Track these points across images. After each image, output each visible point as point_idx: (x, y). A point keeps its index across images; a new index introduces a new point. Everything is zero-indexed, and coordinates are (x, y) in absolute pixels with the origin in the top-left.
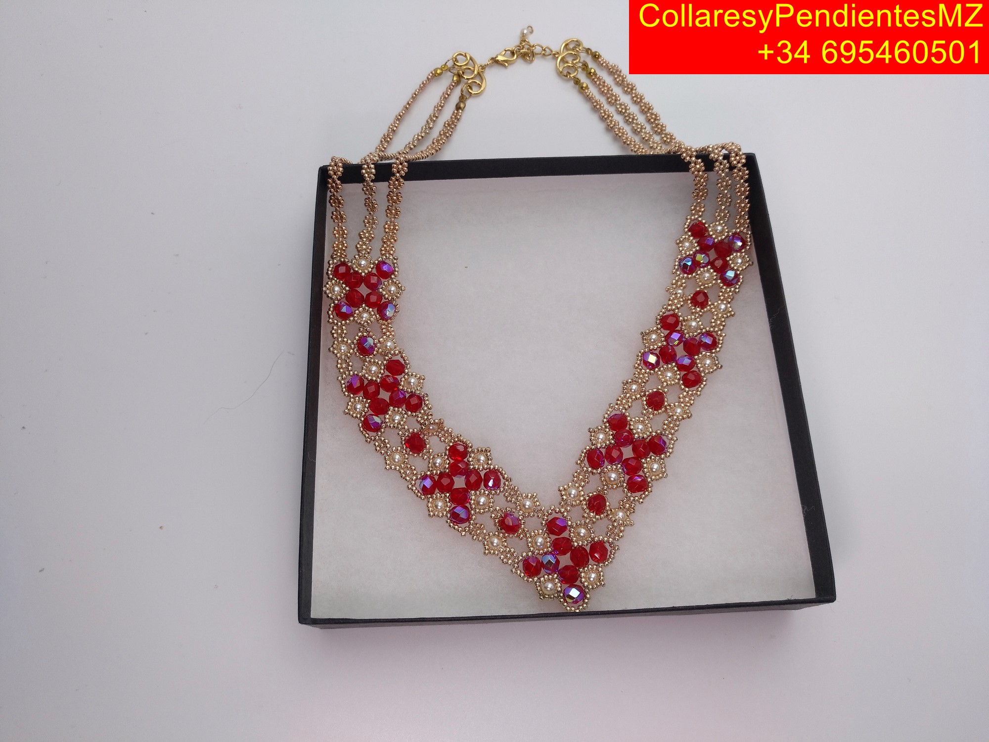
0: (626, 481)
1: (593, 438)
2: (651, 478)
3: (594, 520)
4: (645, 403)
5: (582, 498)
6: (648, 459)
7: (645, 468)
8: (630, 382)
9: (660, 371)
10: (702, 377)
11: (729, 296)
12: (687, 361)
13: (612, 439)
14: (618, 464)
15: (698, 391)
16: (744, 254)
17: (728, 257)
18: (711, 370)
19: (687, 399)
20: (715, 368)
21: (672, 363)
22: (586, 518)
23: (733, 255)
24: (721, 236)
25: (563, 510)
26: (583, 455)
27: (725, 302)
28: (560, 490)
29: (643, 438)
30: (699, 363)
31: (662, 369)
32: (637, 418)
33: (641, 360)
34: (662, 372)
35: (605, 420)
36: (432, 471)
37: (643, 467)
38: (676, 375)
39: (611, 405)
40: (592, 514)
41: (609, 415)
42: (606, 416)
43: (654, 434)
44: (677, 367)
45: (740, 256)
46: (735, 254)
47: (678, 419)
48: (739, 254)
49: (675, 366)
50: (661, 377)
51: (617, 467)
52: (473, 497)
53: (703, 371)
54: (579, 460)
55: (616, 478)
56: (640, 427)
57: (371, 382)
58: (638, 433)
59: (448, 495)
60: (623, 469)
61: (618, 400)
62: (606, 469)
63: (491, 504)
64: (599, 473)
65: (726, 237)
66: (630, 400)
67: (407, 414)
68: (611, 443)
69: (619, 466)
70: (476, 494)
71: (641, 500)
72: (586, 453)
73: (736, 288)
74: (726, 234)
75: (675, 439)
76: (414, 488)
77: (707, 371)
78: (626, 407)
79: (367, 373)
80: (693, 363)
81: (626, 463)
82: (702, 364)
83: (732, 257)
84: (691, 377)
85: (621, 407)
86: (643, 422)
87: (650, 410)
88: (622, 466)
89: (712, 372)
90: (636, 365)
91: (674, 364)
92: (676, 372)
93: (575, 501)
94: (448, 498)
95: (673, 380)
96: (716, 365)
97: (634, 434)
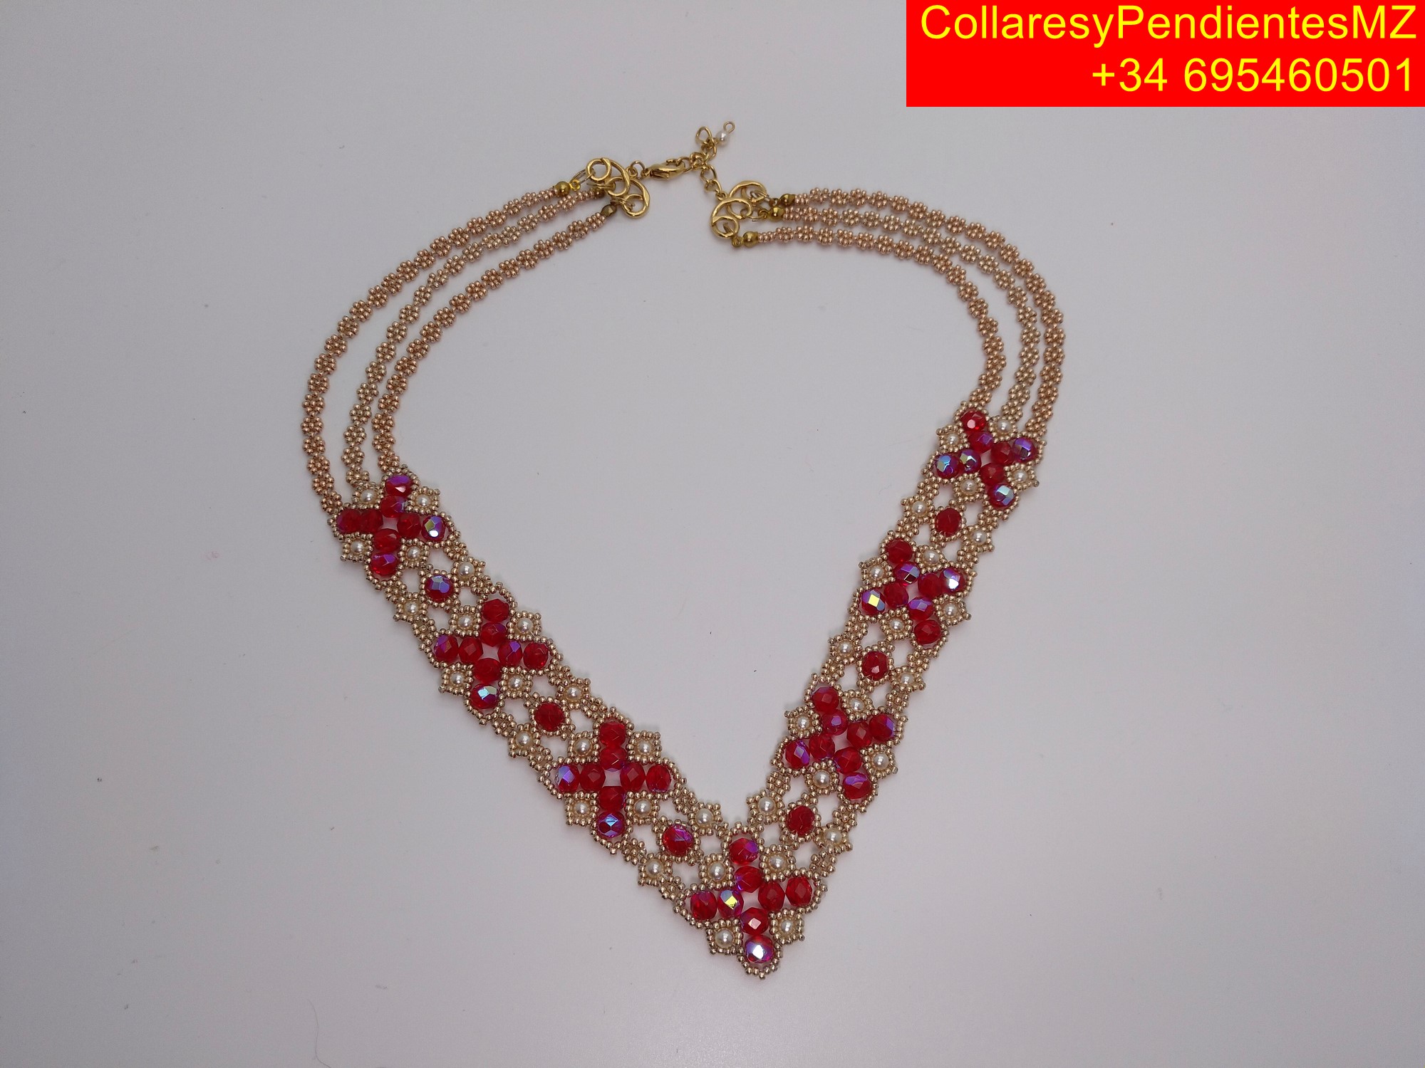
0: (841, 783)
1: (791, 725)
2: (876, 776)
3: (796, 844)
4: (861, 669)
5: (780, 812)
6: (870, 749)
7: (866, 763)
8: (839, 640)
9: (885, 618)
10: (942, 629)
11: (993, 521)
12: (922, 605)
13: (819, 725)
14: (829, 759)
15: (934, 651)
16: (1029, 467)
17: (1007, 465)
18: (955, 621)
19: (919, 661)
20: (961, 618)
21: (903, 607)
22: (785, 842)
23: (1014, 464)
24: (1004, 436)
25: (752, 829)
26: (780, 750)
27: (984, 529)
28: (748, 803)
29: (862, 718)
30: (939, 610)
31: (887, 615)
32: (852, 693)
33: (858, 602)
34: (887, 619)
35: (807, 698)
36: (574, 757)
37: (863, 760)
38: (907, 624)
39: (815, 676)
40: (793, 836)
41: (812, 690)
42: (809, 691)
43: (876, 712)
44: (909, 614)
45: (1024, 469)
46: (1017, 465)
47: (905, 691)
48: (1023, 466)
49: (905, 612)
50: (885, 627)
51: (827, 763)
52: (631, 801)
53: (945, 622)
54: (775, 758)
55: (828, 780)
56: (857, 704)
57: (467, 639)
58: (854, 713)
59: (595, 795)
60: (835, 766)
61: (824, 667)
62: (812, 768)
63: (655, 813)
64: (804, 775)
65: (1012, 438)
66: (841, 666)
67: (531, 674)
68: (817, 731)
69: (830, 762)
70: (634, 798)
71: (863, 808)
72: (784, 747)
73: (1005, 513)
74: (1012, 434)
75: (904, 719)
76: (547, 782)
77: (949, 622)
78: (836, 676)
79: (458, 628)
80: (931, 609)
81: (838, 757)
82: (943, 611)
83: (1012, 467)
84: (927, 630)
85: (829, 679)
86: (860, 697)
87: (869, 680)
88: (833, 762)
89: (956, 624)
90: (852, 609)
91: (904, 609)
92: (907, 620)
93: (770, 816)
94: (596, 799)
95: (902, 632)
96: (962, 614)
97: (849, 715)
